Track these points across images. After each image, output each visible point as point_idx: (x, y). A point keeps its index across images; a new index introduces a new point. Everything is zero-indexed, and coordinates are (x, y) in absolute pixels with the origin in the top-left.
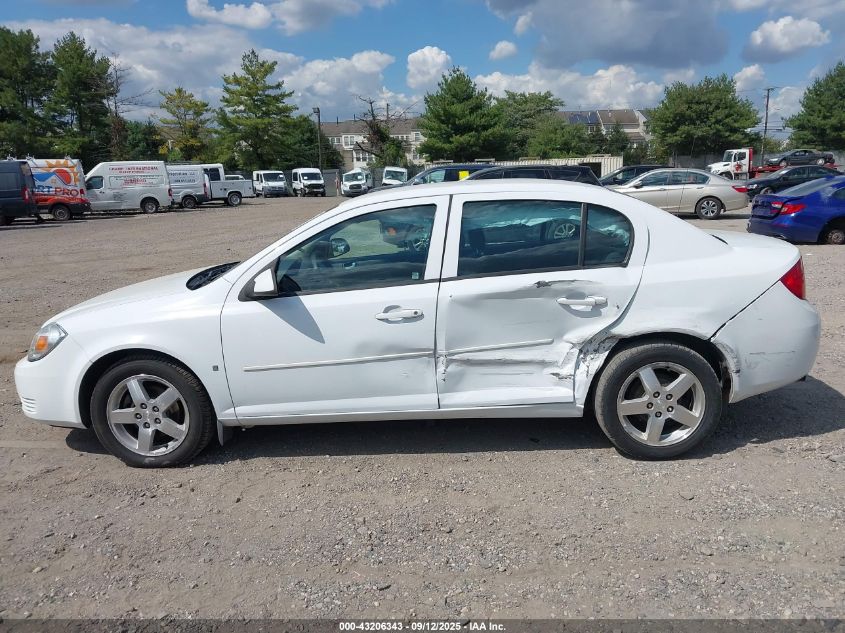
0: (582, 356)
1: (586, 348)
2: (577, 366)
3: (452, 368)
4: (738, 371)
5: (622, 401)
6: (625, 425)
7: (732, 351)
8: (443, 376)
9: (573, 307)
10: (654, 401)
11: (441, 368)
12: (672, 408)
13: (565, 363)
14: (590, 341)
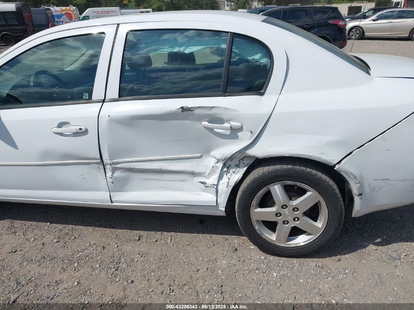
0: (225, 169)
1: (228, 163)
2: (220, 177)
3: (117, 174)
4: (360, 195)
5: (255, 209)
6: (257, 228)
7: (355, 177)
8: (111, 180)
9: (216, 130)
10: (282, 211)
11: (109, 174)
12: (298, 219)
13: (210, 174)
14: (231, 158)
